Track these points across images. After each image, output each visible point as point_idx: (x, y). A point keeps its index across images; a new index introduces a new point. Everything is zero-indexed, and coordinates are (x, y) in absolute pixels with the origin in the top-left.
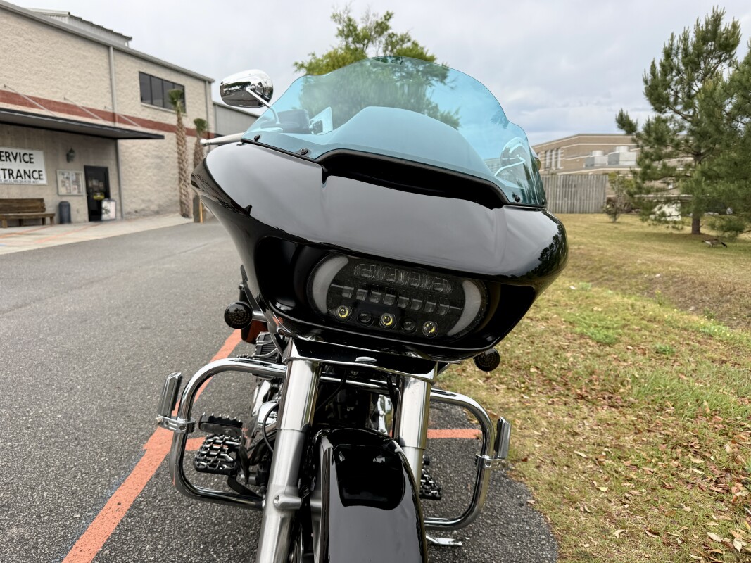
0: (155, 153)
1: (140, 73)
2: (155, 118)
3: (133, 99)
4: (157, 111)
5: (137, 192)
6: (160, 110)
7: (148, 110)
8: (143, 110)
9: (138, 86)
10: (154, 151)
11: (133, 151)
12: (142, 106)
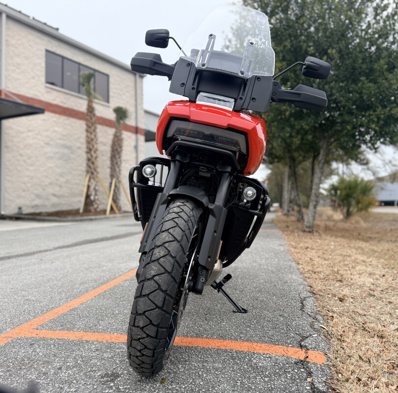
0: (61, 142)
1: (47, 51)
2: (65, 103)
3: (33, 78)
4: (69, 96)
5: (29, 185)
6: (72, 95)
7: (55, 93)
8: (48, 92)
9: (43, 65)
10: (60, 139)
11: (28, 136)
12: (47, 87)
